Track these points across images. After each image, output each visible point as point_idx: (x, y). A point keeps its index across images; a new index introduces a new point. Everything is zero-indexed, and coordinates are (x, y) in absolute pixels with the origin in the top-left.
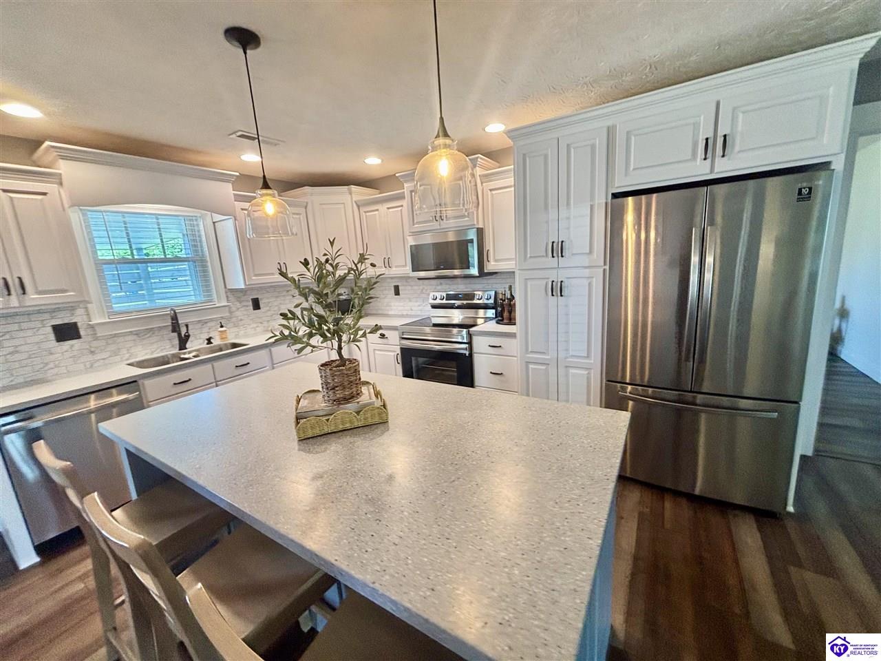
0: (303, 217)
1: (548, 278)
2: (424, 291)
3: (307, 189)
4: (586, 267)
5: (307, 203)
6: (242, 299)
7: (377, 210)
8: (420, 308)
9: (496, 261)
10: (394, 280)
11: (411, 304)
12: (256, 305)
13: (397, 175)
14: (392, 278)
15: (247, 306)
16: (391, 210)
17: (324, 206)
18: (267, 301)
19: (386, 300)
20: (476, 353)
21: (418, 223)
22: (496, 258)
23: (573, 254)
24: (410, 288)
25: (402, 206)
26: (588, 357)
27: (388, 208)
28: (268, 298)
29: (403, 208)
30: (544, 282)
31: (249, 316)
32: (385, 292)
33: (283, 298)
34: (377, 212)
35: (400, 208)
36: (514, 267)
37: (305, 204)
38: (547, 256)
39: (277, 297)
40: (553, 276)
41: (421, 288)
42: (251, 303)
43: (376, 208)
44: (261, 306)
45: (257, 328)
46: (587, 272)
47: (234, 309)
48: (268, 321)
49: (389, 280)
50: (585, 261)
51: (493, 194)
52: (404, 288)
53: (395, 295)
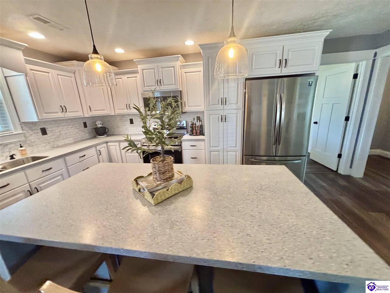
0: (73, 79)
1: (219, 114)
3: (75, 62)
4: (235, 109)
5: (75, 70)
6: (33, 129)
7: (121, 78)
9: (189, 106)
12: (44, 132)
13: (134, 60)
14: (128, 115)
15: (38, 133)
16: (129, 79)
18: (51, 129)
19: (125, 127)
20: (184, 150)
21: (147, 86)
22: (189, 105)
23: (230, 104)
24: (139, 120)
25: (136, 77)
26: (236, 146)
27: (128, 78)
28: (52, 128)
29: (137, 78)
30: (218, 116)
31: (39, 139)
32: (125, 123)
33: (62, 127)
34: (120, 79)
35: (135, 78)
36: (204, 109)
37: (74, 71)
38: (219, 104)
39: (58, 127)
40: (221, 113)
42: (40, 131)
43: (120, 77)
44: (48, 132)
45: (46, 146)
46: (235, 111)
47: (28, 135)
48: (53, 142)
49: (127, 116)
50: (234, 106)
51: (186, 75)
52: (136, 120)
53: (131, 124)
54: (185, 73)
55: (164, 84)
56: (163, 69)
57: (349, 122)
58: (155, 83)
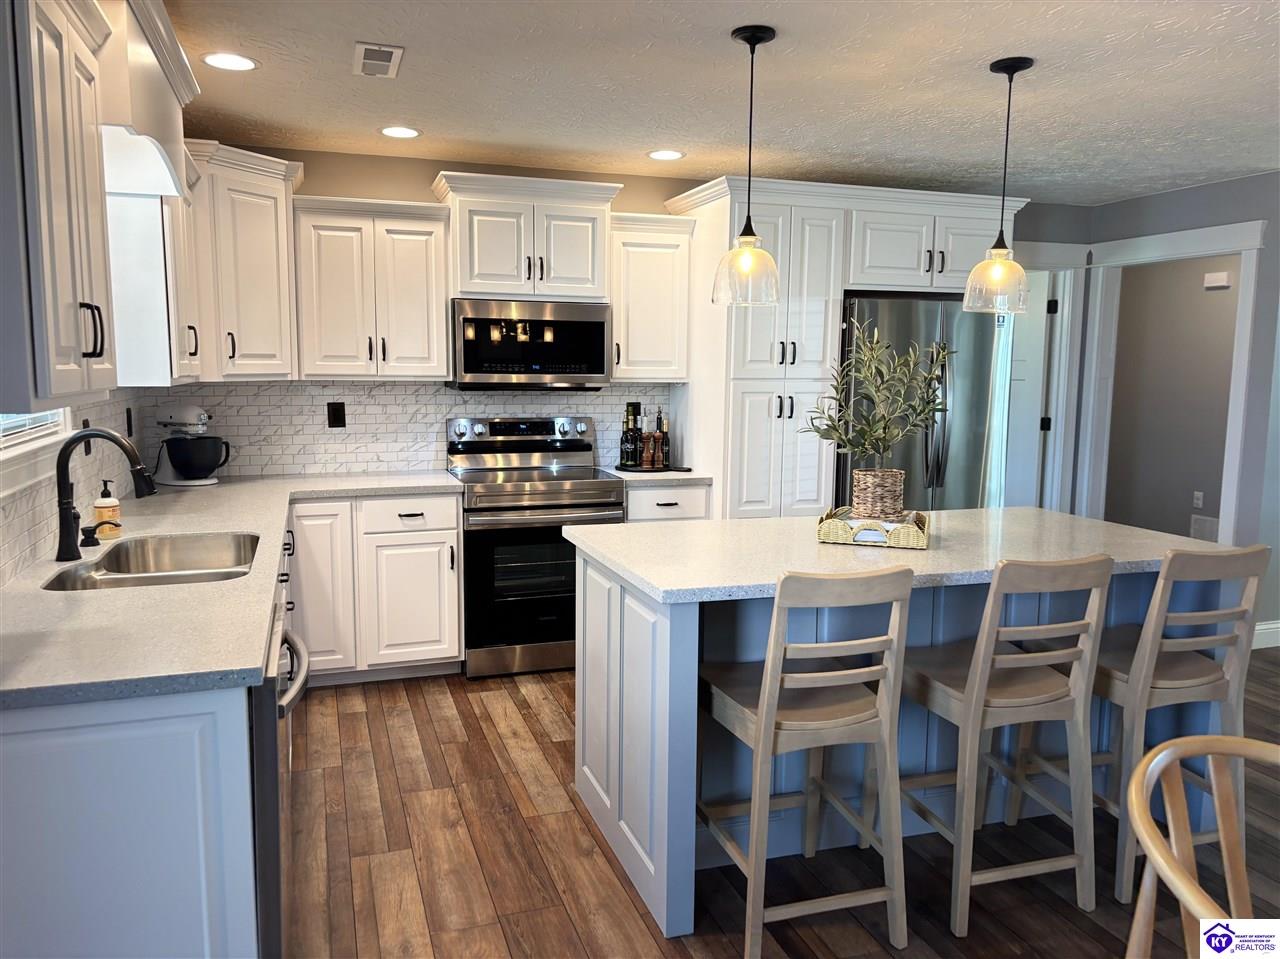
1: (775, 392)
2: (419, 416)
4: (816, 380)
7: (359, 230)
8: (403, 455)
9: (629, 364)
10: (327, 391)
11: (380, 447)
14: (324, 385)
16: (395, 236)
17: (235, 196)
19: (298, 439)
21: (481, 276)
23: (805, 361)
24: (379, 409)
25: (430, 234)
27: (388, 231)
29: (433, 239)
30: (765, 398)
32: (297, 420)
35: (425, 238)
38: (772, 360)
40: (779, 388)
41: (411, 409)
46: (818, 386)
49: (315, 391)
50: (817, 373)
51: (628, 252)
52: (360, 409)
53: (330, 426)
54: (624, 244)
55: (552, 275)
56: (553, 222)
57: (1051, 433)
58: (518, 267)
